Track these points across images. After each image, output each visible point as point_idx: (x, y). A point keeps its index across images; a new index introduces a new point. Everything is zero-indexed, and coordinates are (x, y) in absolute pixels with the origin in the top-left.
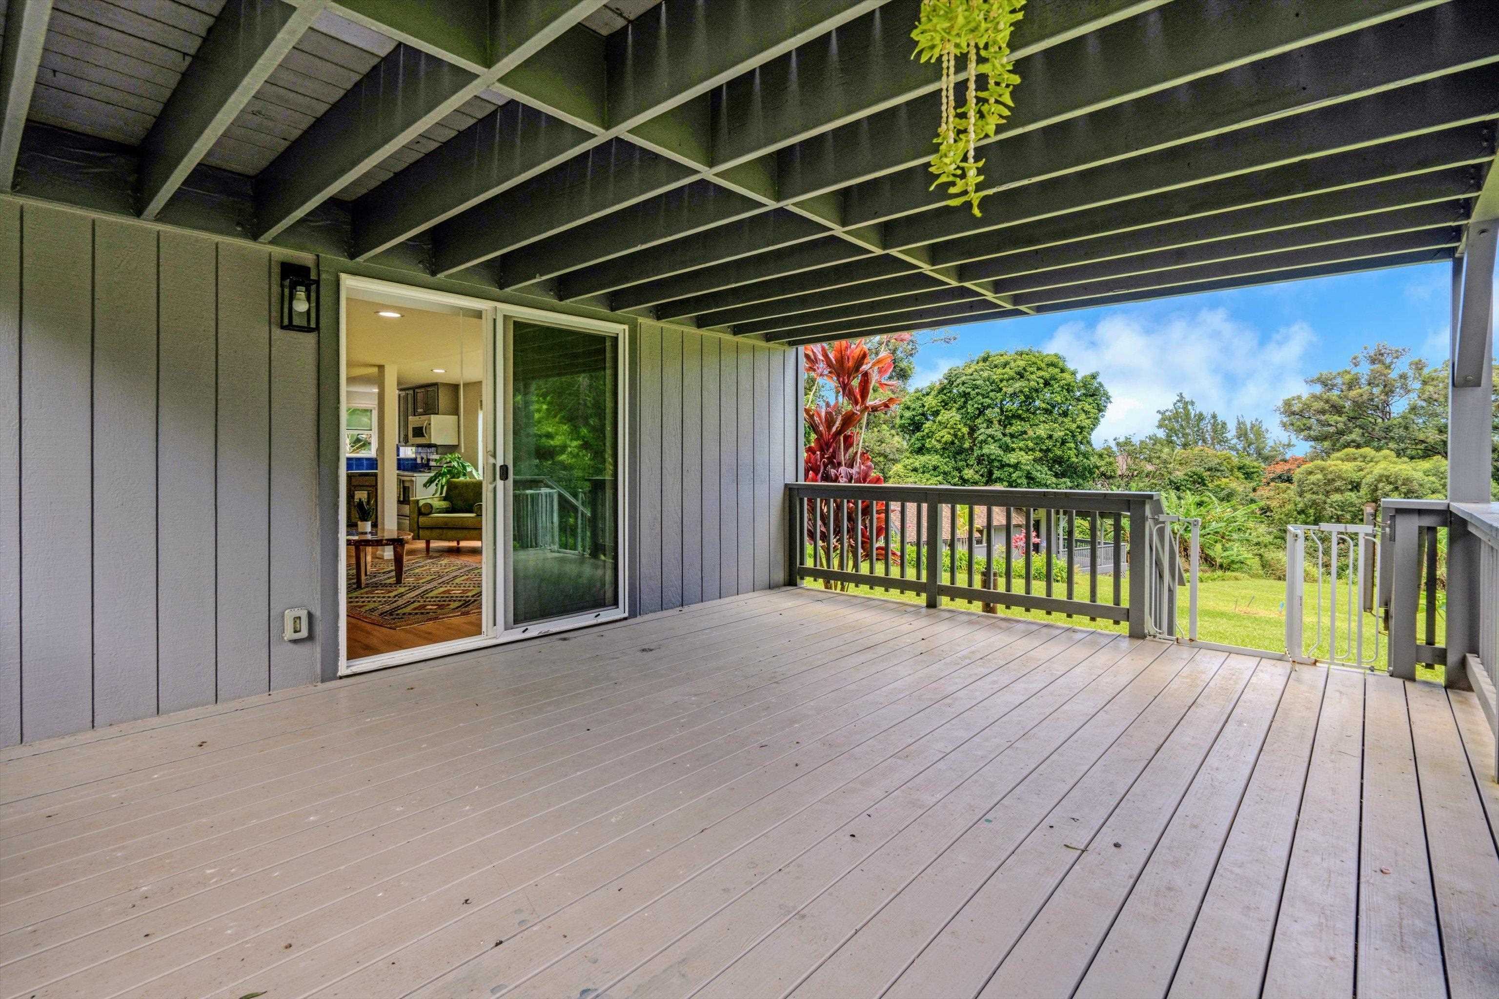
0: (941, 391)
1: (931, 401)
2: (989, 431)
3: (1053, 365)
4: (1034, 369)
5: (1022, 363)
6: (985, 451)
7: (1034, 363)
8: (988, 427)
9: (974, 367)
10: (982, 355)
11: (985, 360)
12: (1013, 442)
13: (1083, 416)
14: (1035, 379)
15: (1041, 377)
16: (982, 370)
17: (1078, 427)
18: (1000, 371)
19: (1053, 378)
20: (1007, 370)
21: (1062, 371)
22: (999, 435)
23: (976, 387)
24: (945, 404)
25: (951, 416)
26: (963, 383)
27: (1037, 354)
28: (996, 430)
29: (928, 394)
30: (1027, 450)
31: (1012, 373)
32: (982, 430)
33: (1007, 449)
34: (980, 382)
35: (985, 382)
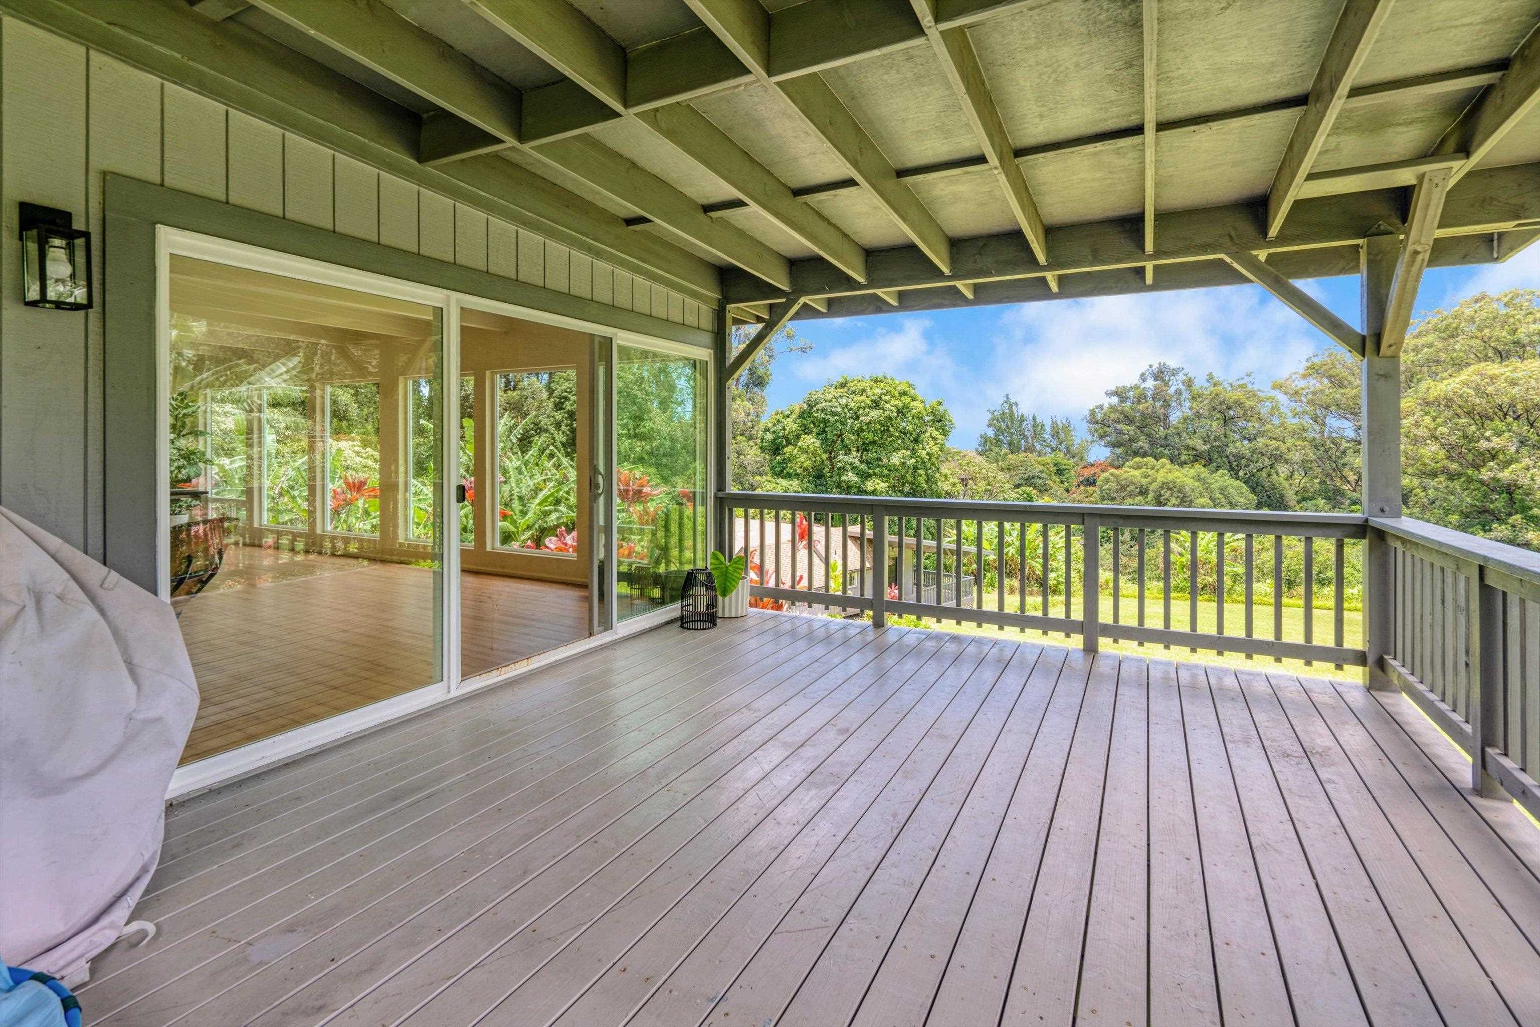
0: (802, 415)
1: (792, 425)
2: (849, 459)
3: (904, 394)
4: (887, 398)
5: (877, 391)
6: (844, 478)
7: (888, 392)
8: (846, 454)
9: (833, 392)
10: (841, 380)
11: (843, 385)
12: (869, 468)
13: (932, 443)
14: (890, 407)
15: (896, 406)
16: (841, 397)
17: (928, 454)
18: (857, 398)
19: (905, 406)
20: (864, 397)
21: (914, 399)
22: (857, 462)
23: (834, 414)
24: (806, 430)
25: (810, 441)
26: (823, 410)
27: (890, 382)
28: (854, 458)
29: (788, 416)
30: (881, 476)
31: (868, 401)
32: (841, 457)
33: (865, 476)
34: (839, 409)
35: (843, 409)
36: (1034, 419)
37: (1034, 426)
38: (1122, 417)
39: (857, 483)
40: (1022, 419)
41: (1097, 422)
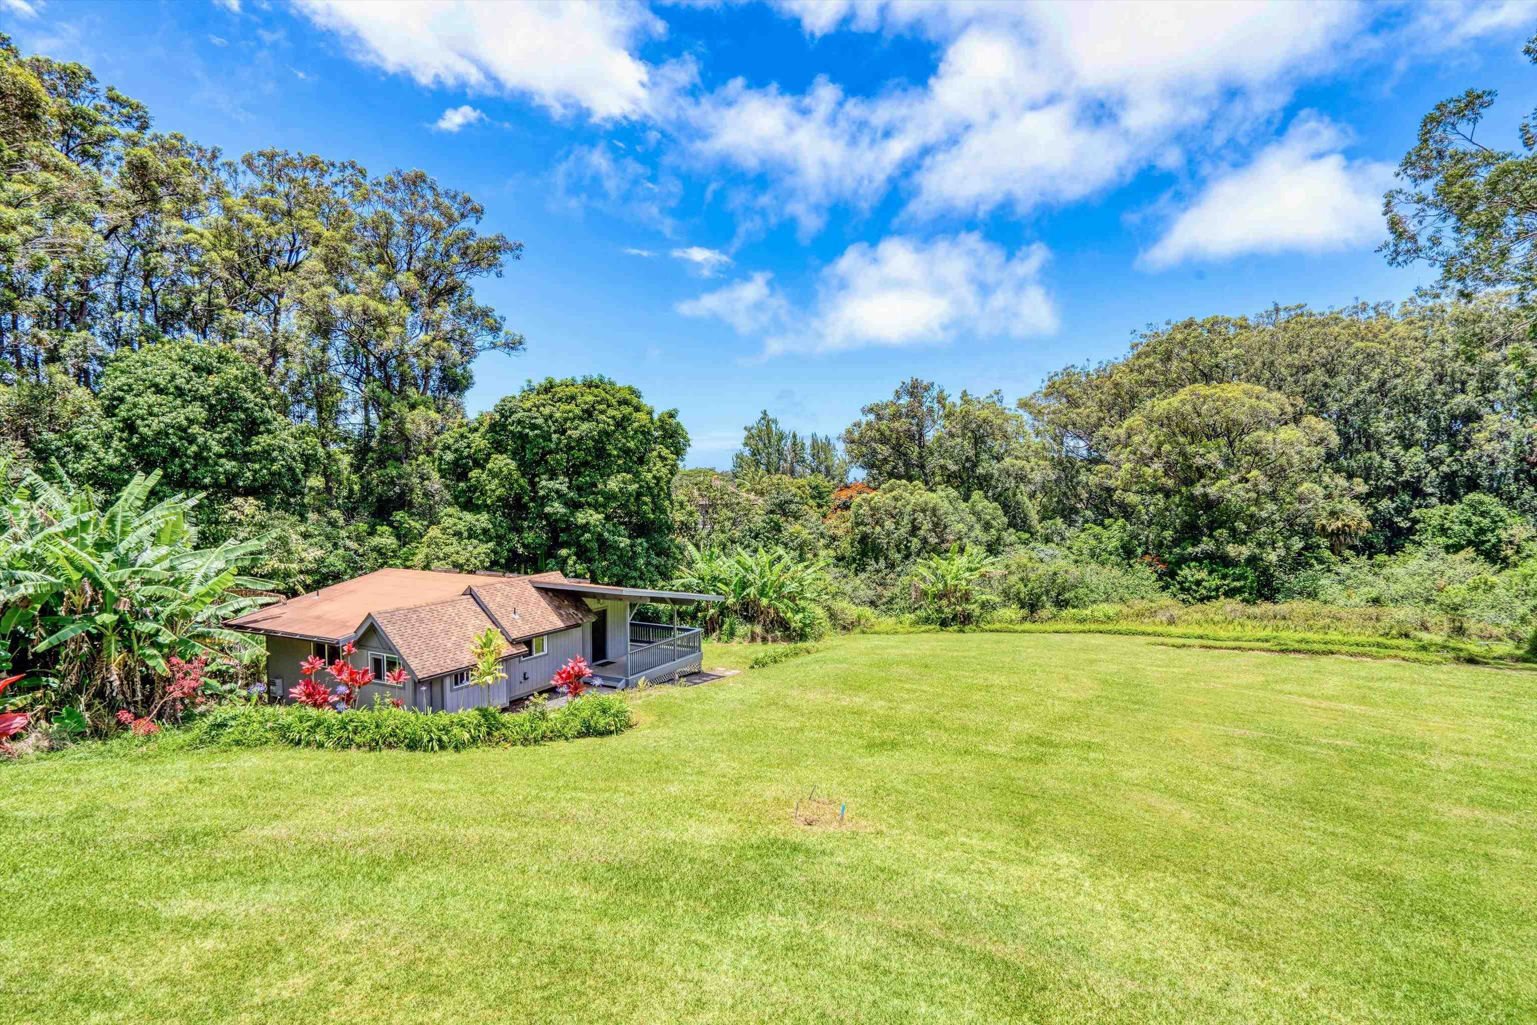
0: (493, 427)
1: (479, 441)
2: (554, 485)
3: (624, 402)
4: (603, 407)
5: (590, 398)
6: (548, 509)
7: (603, 400)
8: (551, 479)
9: (534, 399)
10: (543, 382)
11: (547, 390)
12: (581, 496)
13: (659, 464)
14: (606, 419)
15: (613, 417)
16: (544, 406)
17: (654, 477)
18: (564, 407)
19: (625, 418)
20: (572, 406)
21: (637, 409)
22: (564, 488)
23: (534, 427)
24: (499, 447)
25: (503, 462)
26: (519, 422)
27: (608, 387)
28: (561, 484)
29: (476, 430)
30: (596, 507)
31: (578, 411)
32: (544, 483)
33: (575, 506)
34: (540, 421)
35: (546, 420)
36: (795, 436)
37: (794, 444)
38: (878, 437)
39: (565, 515)
40: (781, 437)
41: (853, 442)
